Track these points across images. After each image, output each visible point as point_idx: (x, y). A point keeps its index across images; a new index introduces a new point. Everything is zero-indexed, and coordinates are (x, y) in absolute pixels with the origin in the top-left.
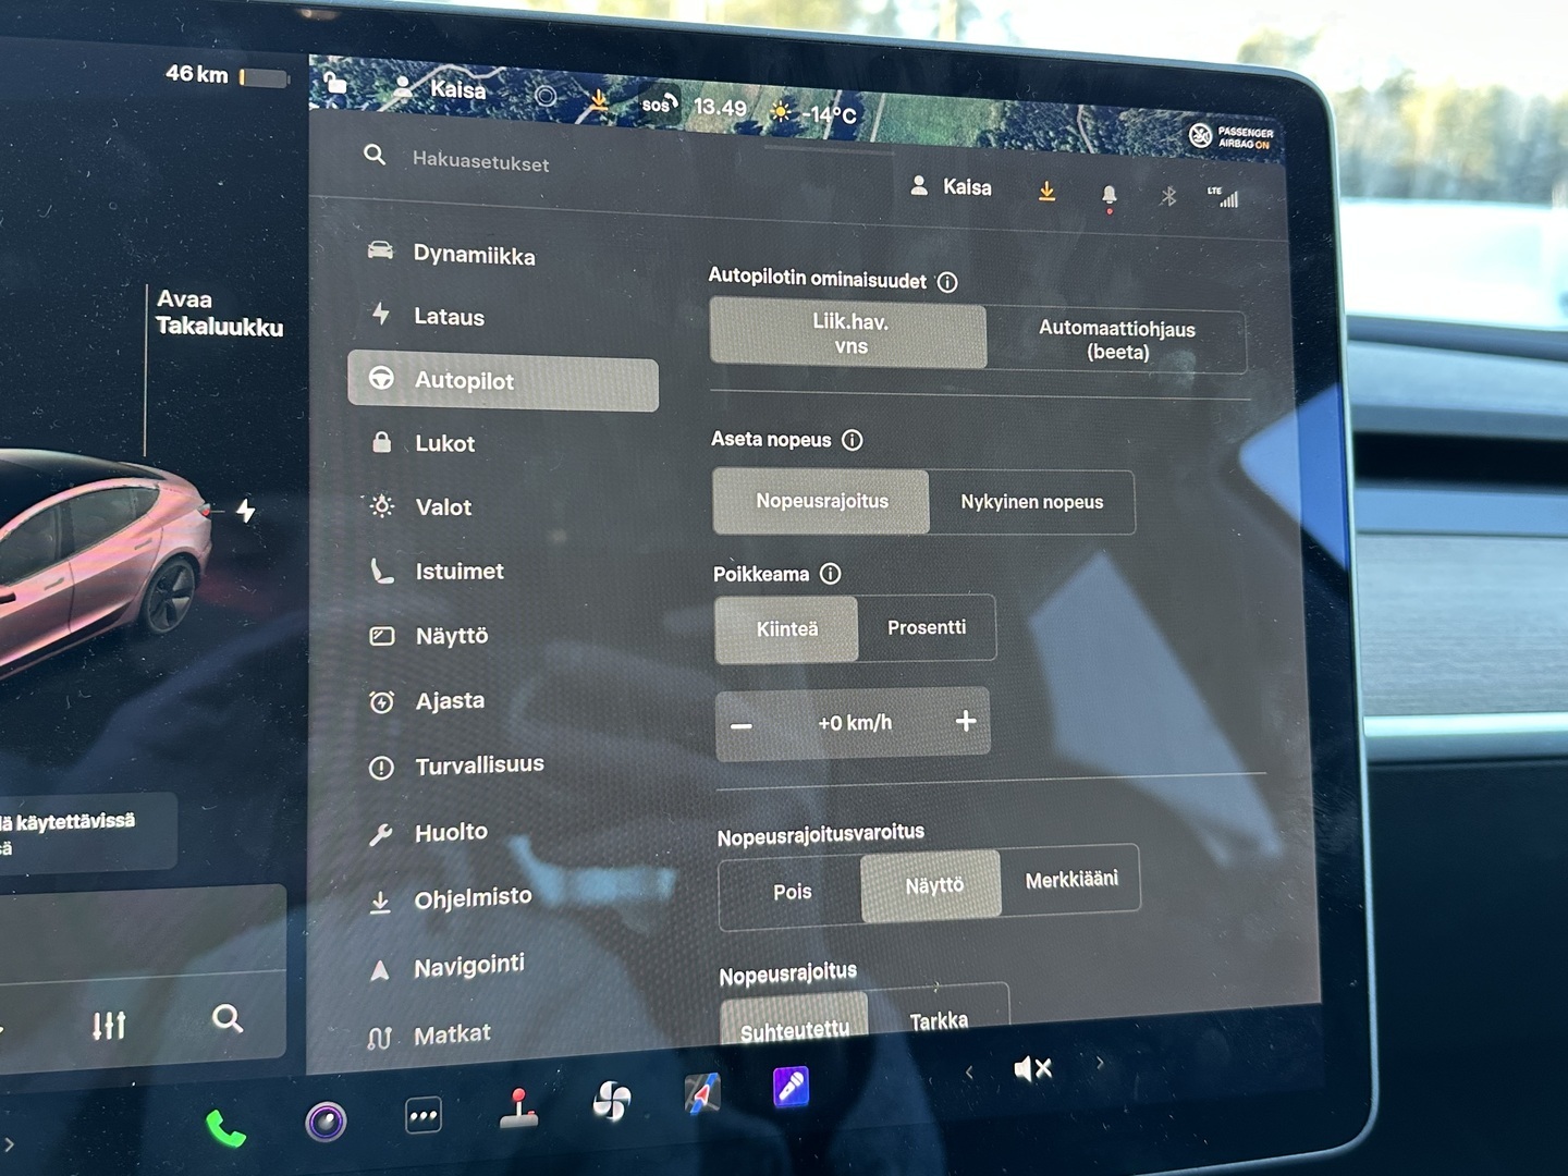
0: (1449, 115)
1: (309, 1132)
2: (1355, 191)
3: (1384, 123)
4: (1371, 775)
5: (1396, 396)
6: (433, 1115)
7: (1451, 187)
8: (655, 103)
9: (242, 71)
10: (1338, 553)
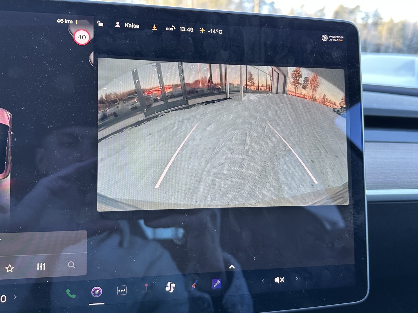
0: (390, 31)
1: (93, 295)
2: (365, 50)
3: (373, 32)
4: (368, 205)
5: (375, 106)
6: (124, 290)
7: (391, 50)
8: (169, 28)
9: (76, 21)
10: (360, 147)
